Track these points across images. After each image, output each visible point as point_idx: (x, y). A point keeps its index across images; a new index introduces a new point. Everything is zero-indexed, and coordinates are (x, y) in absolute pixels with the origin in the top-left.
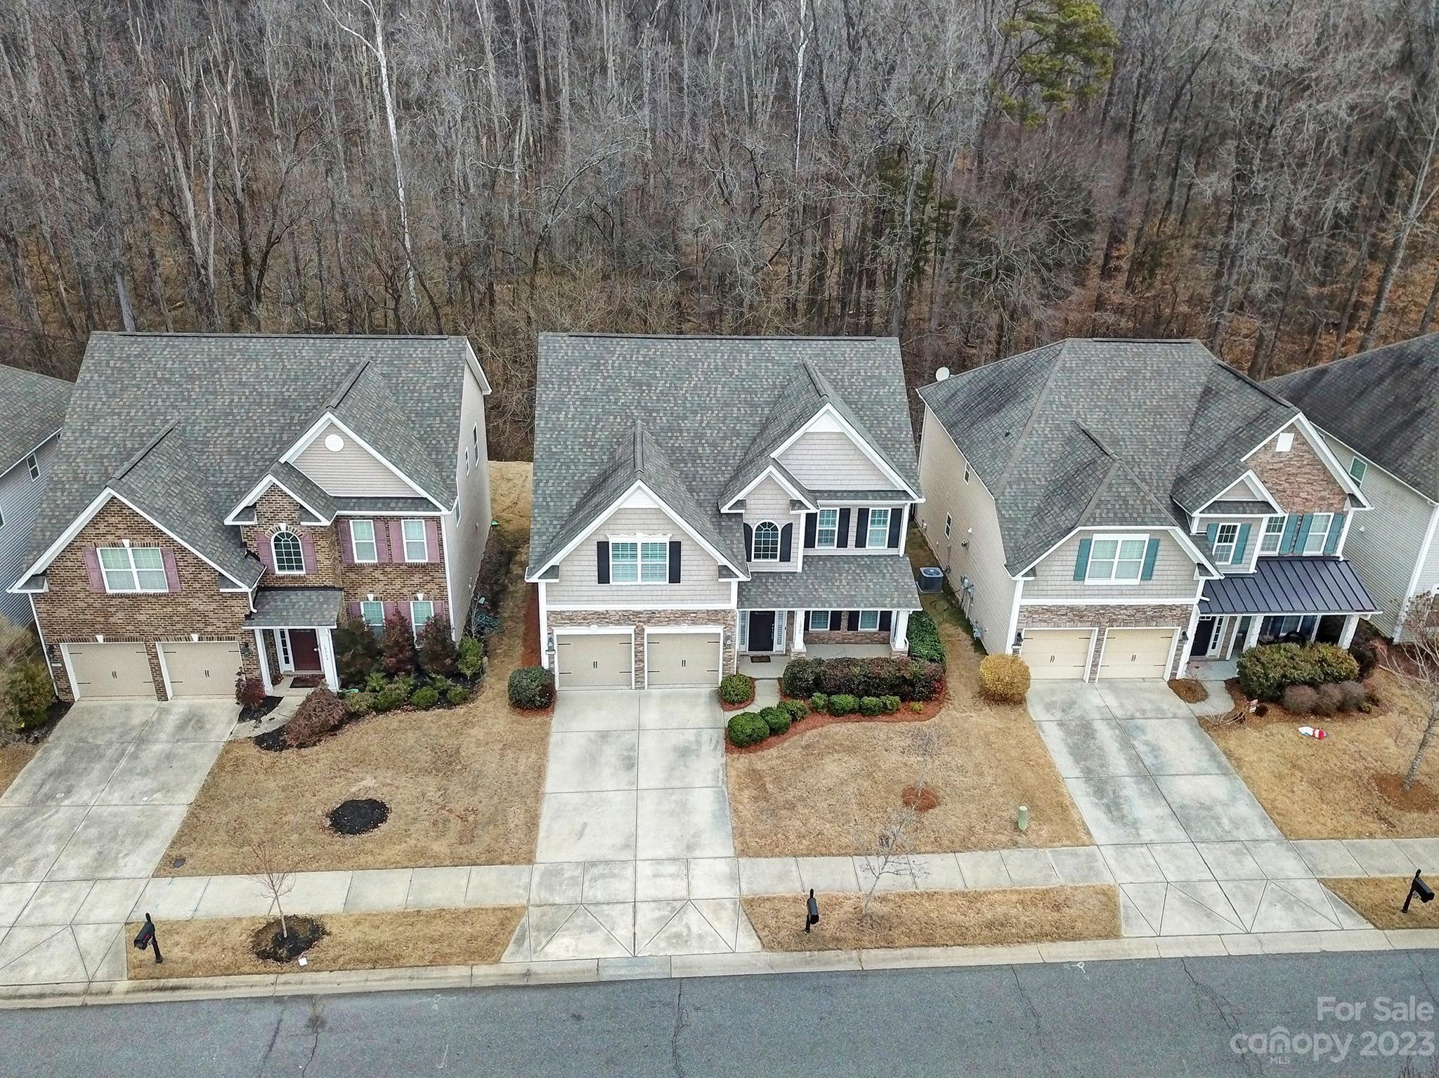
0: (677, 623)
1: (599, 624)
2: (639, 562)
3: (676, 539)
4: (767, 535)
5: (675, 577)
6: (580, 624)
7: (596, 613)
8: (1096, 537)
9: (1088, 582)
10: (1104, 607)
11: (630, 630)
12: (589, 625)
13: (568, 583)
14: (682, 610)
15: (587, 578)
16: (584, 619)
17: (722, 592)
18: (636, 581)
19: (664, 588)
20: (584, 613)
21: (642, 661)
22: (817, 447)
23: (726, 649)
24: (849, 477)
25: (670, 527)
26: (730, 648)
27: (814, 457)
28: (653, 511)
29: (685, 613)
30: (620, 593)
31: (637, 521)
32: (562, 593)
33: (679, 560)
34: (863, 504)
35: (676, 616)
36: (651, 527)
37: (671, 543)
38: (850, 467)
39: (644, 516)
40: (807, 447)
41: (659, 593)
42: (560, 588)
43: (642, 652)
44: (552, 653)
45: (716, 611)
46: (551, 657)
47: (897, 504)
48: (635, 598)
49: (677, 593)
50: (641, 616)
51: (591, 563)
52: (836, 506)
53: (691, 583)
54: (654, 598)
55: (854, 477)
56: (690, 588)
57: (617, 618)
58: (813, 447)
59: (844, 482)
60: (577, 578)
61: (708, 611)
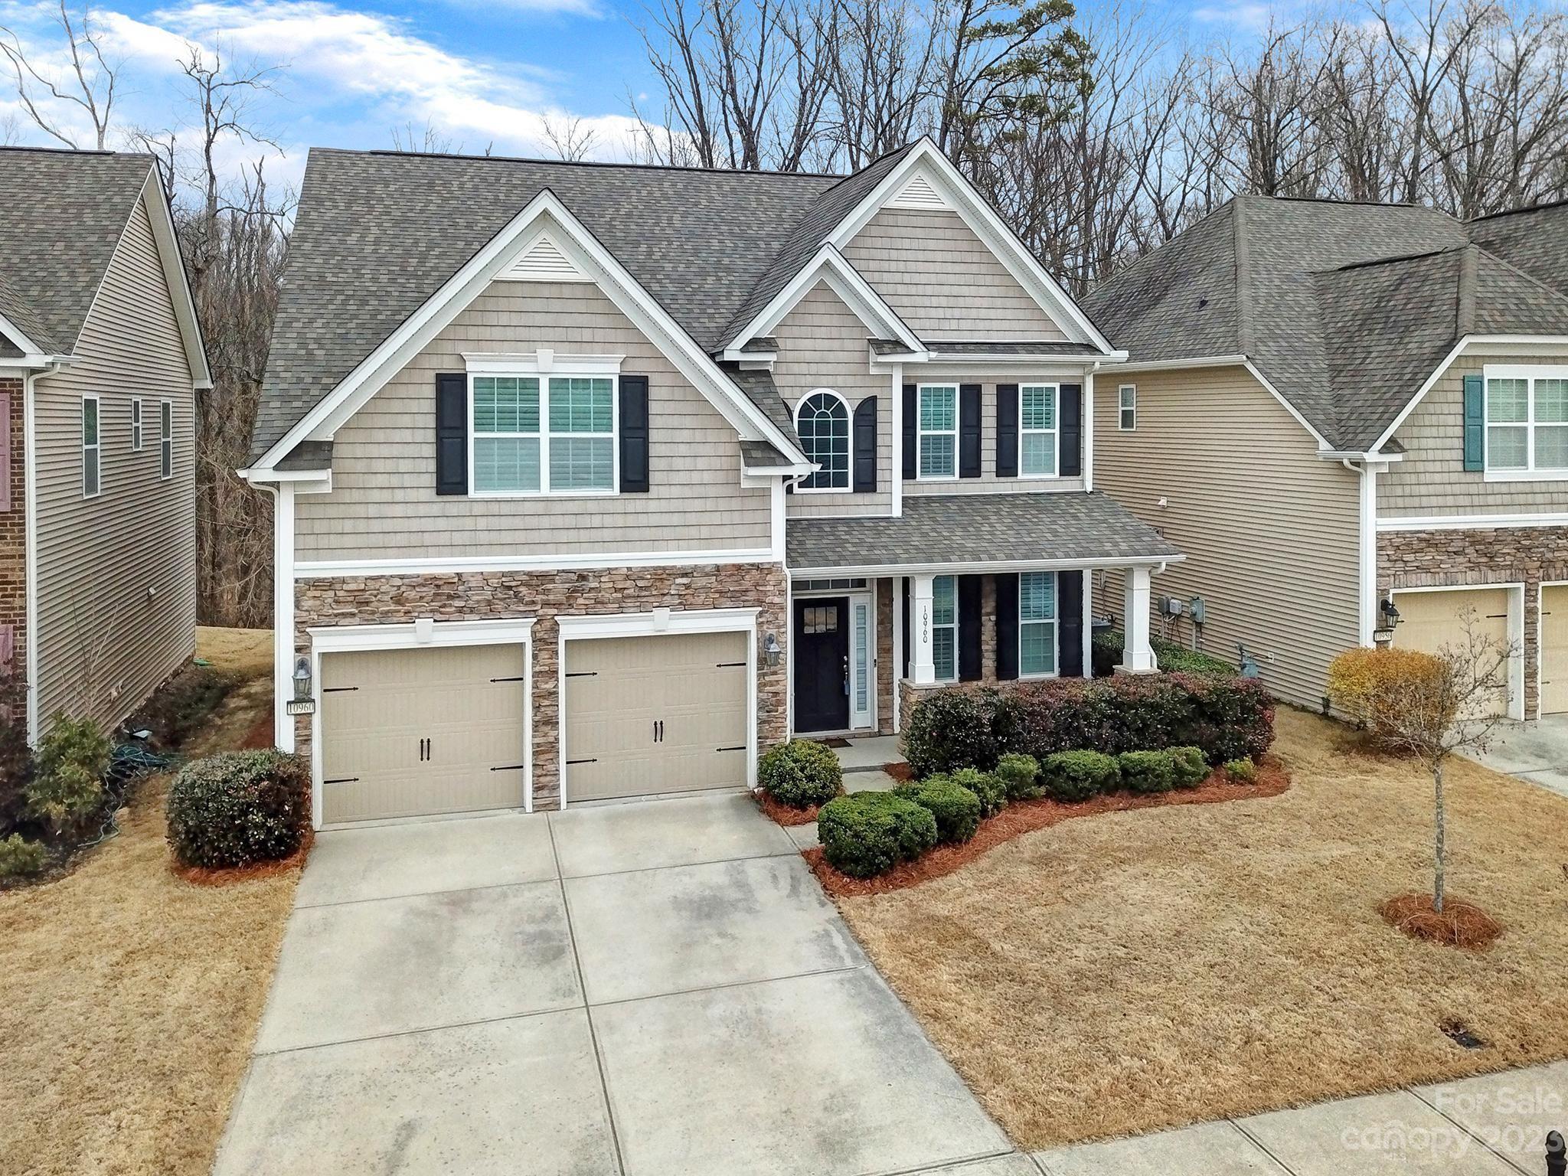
0: (643, 608)
1: (440, 615)
2: (544, 434)
3: (637, 368)
4: (823, 428)
5: (636, 479)
6: (385, 618)
7: (434, 581)
8: (1491, 372)
9: (1491, 474)
10: (1528, 532)
11: (518, 631)
12: (410, 618)
13: (356, 496)
14: (656, 568)
15: (408, 480)
16: (398, 600)
17: (749, 517)
18: (538, 487)
19: (609, 507)
20: (398, 582)
21: (552, 722)
22: (906, 243)
23: (765, 675)
24: (974, 313)
25: (620, 336)
26: (775, 673)
27: (901, 266)
28: (579, 292)
29: (662, 575)
30: (495, 523)
31: (539, 319)
32: (337, 526)
33: (645, 428)
34: (1006, 375)
35: (640, 583)
36: (575, 335)
37: (623, 379)
38: (973, 290)
39: (556, 306)
40: (886, 243)
41: (596, 521)
42: (332, 511)
43: (553, 694)
44: (306, 708)
45: (739, 567)
46: (303, 723)
47: (1070, 375)
48: (535, 536)
49: (643, 520)
50: (550, 586)
51: (420, 436)
52: (953, 379)
53: (676, 491)
54: (584, 535)
55: (983, 313)
56: (675, 505)
57: (488, 594)
58: (898, 243)
59: (964, 325)
60: (380, 481)
61: (718, 568)
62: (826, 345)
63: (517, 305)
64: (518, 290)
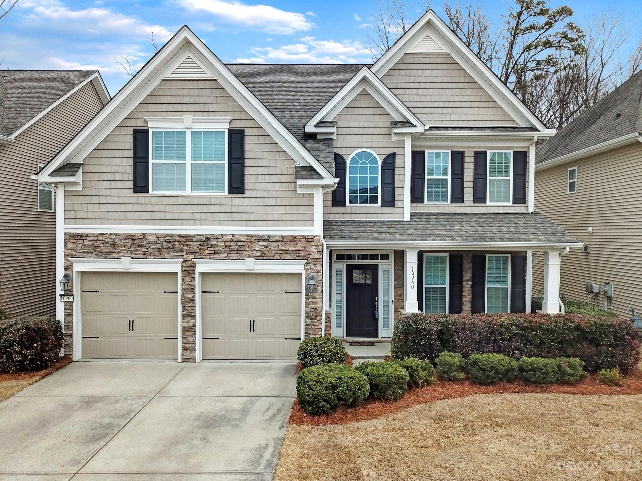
0: (240, 257)
1: (134, 255)
2: (189, 162)
3: (238, 125)
4: (364, 171)
5: (237, 186)
6: (107, 255)
7: (131, 237)
11: (175, 266)
12: (119, 255)
13: (94, 192)
14: (248, 236)
15: (120, 185)
16: (114, 246)
17: (301, 209)
18: (185, 190)
19: (223, 201)
20: (114, 237)
21: (192, 315)
22: (420, 73)
23: (309, 298)
24: (460, 111)
25: (230, 108)
26: (315, 298)
27: (417, 85)
28: (207, 84)
29: (252, 239)
30: (163, 208)
31: (186, 100)
32: (85, 207)
33: (242, 159)
34: (480, 145)
35: (239, 244)
36: (206, 108)
37: (231, 132)
38: (460, 98)
39: (195, 92)
40: (408, 73)
41: (216, 209)
42: (82, 200)
43: (192, 300)
44: (70, 299)
45: (295, 237)
46: (68, 306)
47: (520, 145)
48: (183, 216)
49: (241, 209)
50: (190, 243)
51: (125, 161)
52: (447, 147)
53: (259, 194)
54: (209, 216)
55: (466, 111)
56: (259, 202)
57: (159, 246)
58: (415, 73)
59: (454, 117)
60: (106, 184)
61: (282, 236)
62: (366, 124)
63: (174, 92)
64: (176, 84)
